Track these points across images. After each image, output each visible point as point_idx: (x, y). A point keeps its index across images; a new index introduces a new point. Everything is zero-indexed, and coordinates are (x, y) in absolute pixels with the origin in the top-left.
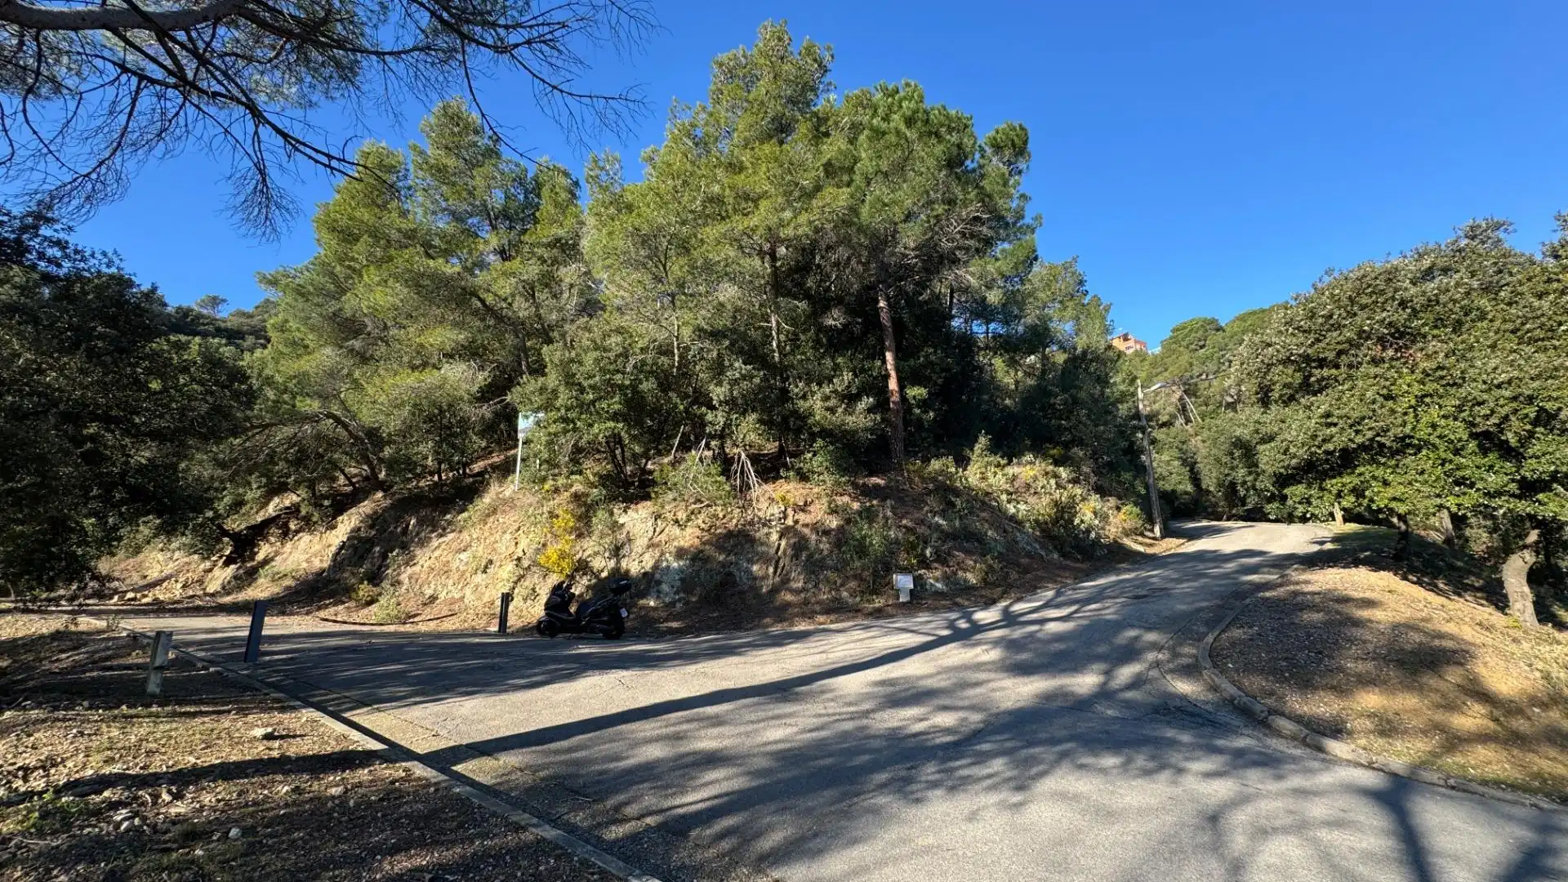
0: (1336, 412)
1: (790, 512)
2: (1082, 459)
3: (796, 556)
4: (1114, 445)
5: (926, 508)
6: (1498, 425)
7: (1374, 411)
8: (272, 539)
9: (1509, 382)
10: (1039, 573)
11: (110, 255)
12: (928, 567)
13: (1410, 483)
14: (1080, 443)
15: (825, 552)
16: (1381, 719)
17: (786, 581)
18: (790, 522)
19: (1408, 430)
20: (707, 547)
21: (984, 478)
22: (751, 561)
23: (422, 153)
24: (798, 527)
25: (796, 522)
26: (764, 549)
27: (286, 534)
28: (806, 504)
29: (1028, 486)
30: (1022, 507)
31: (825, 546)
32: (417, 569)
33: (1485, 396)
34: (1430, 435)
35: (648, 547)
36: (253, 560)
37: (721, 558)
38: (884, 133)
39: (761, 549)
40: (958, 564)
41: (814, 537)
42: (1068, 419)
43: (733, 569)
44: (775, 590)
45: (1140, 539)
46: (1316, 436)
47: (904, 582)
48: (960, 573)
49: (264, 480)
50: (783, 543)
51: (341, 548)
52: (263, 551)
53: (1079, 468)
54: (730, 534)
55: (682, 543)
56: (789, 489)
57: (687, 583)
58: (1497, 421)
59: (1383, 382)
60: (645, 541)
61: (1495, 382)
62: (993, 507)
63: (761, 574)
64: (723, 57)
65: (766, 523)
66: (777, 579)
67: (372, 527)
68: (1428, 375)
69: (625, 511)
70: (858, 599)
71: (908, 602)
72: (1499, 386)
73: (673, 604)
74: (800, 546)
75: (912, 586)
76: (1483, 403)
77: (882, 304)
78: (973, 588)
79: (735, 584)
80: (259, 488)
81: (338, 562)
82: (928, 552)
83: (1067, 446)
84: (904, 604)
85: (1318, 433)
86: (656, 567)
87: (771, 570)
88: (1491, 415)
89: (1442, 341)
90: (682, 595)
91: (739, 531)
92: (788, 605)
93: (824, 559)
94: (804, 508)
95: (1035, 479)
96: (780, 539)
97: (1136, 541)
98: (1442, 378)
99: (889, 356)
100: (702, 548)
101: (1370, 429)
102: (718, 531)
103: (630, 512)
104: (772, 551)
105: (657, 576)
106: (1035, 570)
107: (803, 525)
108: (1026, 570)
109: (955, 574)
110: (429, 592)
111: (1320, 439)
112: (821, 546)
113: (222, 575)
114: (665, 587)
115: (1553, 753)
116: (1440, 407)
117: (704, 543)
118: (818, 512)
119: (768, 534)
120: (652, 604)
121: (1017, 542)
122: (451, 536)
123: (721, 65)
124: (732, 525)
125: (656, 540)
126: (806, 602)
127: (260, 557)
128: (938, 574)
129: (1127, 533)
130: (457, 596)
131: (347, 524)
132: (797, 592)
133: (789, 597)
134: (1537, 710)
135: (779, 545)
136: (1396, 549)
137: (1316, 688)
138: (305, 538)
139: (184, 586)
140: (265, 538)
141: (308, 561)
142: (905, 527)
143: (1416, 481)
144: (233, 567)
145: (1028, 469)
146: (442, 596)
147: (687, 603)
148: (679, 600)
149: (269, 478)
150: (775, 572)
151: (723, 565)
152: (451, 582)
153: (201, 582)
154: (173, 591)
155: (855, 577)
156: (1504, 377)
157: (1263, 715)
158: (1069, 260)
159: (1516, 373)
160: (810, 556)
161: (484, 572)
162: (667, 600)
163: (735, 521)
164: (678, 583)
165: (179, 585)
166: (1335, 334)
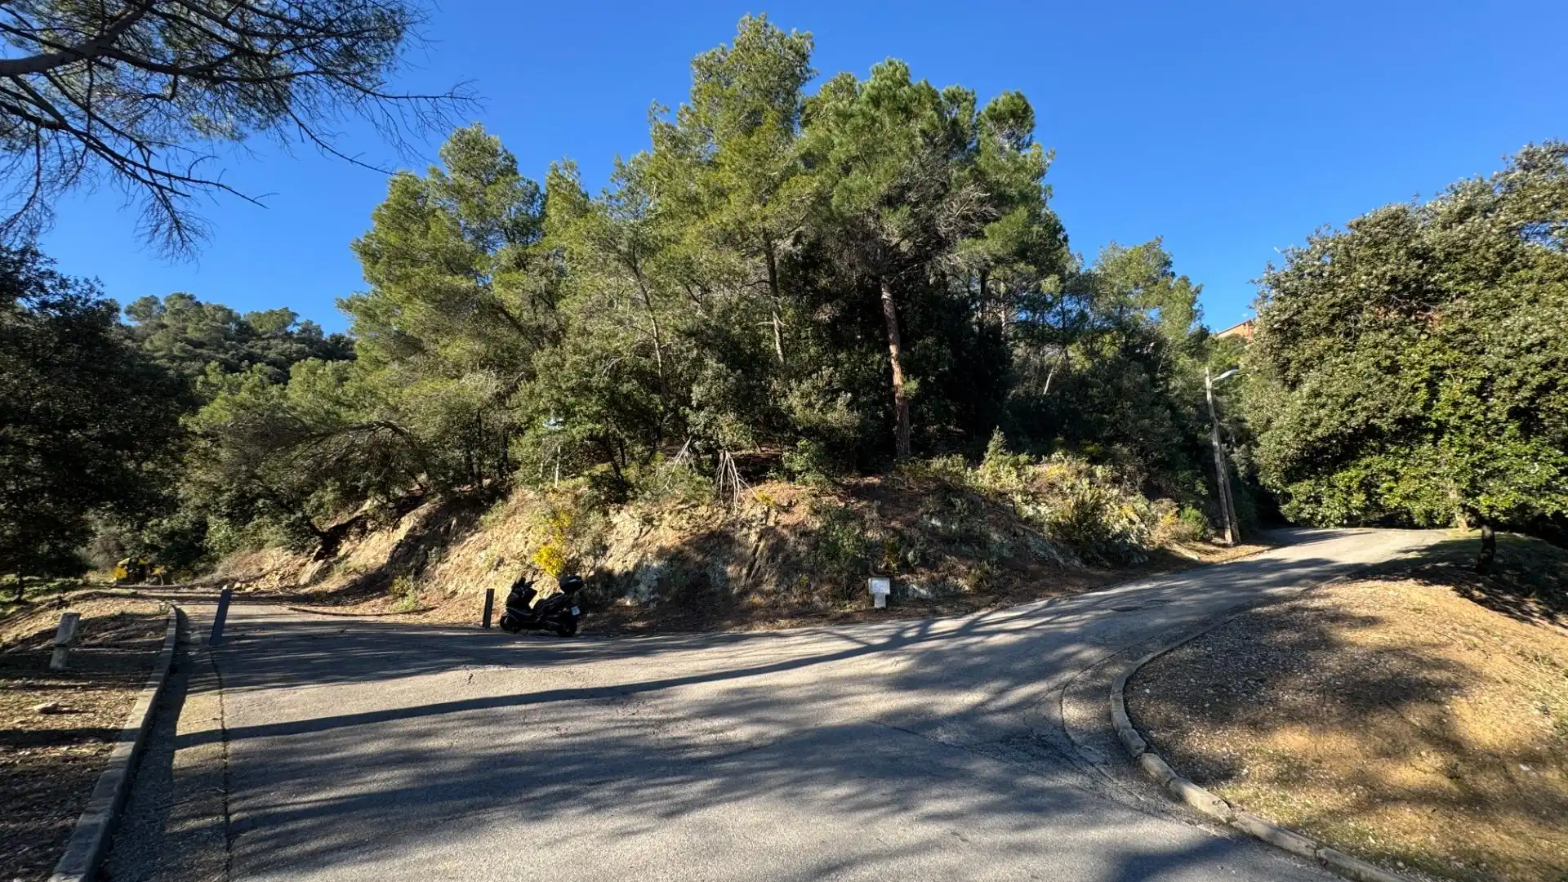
0: (1324, 390)
1: (773, 512)
2: (1125, 456)
3: (772, 558)
4: (1166, 440)
5: (921, 510)
6: (1532, 400)
7: (1369, 386)
8: (352, 538)
9: (1543, 344)
10: (1048, 581)
11: (91, 281)
12: (912, 572)
13: (1426, 477)
14: (1125, 439)
15: (802, 555)
16: (1291, 765)
17: (758, 583)
18: (771, 523)
19: (1416, 409)
20: (687, 548)
21: (996, 478)
22: (726, 563)
23: (441, 175)
24: (779, 528)
25: (777, 523)
26: (742, 550)
27: (363, 533)
28: (790, 504)
29: (1052, 485)
30: (1043, 509)
31: (802, 548)
32: (447, 566)
33: (1510, 363)
34: (1450, 415)
35: (633, 547)
36: (336, 555)
37: (699, 558)
38: (852, 116)
39: (737, 550)
40: (949, 569)
41: (792, 539)
42: (1110, 412)
43: (709, 570)
44: (745, 593)
45: (1200, 545)
46: (1304, 420)
47: (880, 587)
48: (951, 579)
49: (338, 483)
50: (762, 544)
51: (398, 547)
52: (345, 547)
53: (1121, 466)
54: (712, 534)
55: (664, 543)
56: (776, 490)
57: (662, 583)
58: (1528, 394)
59: (1385, 352)
60: (631, 541)
61: (1523, 344)
62: (1007, 510)
63: (734, 574)
64: (700, 56)
65: (746, 524)
66: (750, 581)
67: (425, 527)
68: (1448, 341)
69: (618, 512)
70: (829, 604)
71: (882, 609)
72: (1529, 350)
73: (647, 604)
74: (778, 547)
75: (888, 591)
76: (1508, 371)
77: (885, 295)
78: (965, 595)
79: (708, 585)
80: (334, 491)
81: (394, 559)
82: (910, 556)
83: (1110, 441)
84: (877, 610)
85: (1306, 417)
86: (637, 566)
87: (745, 571)
88: (1520, 387)
89: (1471, 299)
90: (657, 595)
91: (721, 533)
92: (755, 607)
93: (801, 561)
94: (787, 509)
95: (1063, 477)
96: (760, 539)
97: (1192, 549)
98: (1466, 343)
99: (893, 349)
100: (681, 548)
101: (1365, 409)
102: (702, 531)
103: (622, 512)
104: (750, 552)
105: (637, 576)
106: (1044, 577)
107: (784, 527)
108: (1034, 577)
109: (944, 579)
110: (451, 587)
111: (1307, 424)
112: (800, 548)
113: (313, 568)
114: (642, 588)
115: (1522, 825)
116: (1465, 379)
117: (684, 544)
118: (801, 513)
119: (747, 536)
120: (628, 603)
121: (1028, 547)
122: (477, 535)
123: (699, 65)
124: (714, 527)
125: (641, 541)
126: (775, 605)
127: (341, 553)
128: (923, 579)
129: (1181, 539)
130: (473, 592)
131: (408, 523)
132: (768, 594)
133: (757, 599)
134: (1524, 768)
135: (757, 546)
136: (1479, 559)
137: (1232, 723)
138: (376, 536)
139: (282, 578)
140: (347, 537)
141: (375, 557)
142: (893, 529)
143: (1434, 475)
144: (321, 561)
145: (1056, 468)
146: (461, 592)
147: (660, 603)
148: (653, 600)
149: (343, 482)
150: (748, 575)
151: (700, 566)
152: (469, 578)
153: (295, 575)
154: (271, 584)
155: (830, 581)
156: (1533, 338)
157: (1138, 751)
158: (1153, 240)
159: (1550, 332)
160: (787, 558)
161: (496, 569)
162: (644, 599)
163: (719, 522)
164: (655, 584)
165: (278, 577)
166: (1328, 295)
